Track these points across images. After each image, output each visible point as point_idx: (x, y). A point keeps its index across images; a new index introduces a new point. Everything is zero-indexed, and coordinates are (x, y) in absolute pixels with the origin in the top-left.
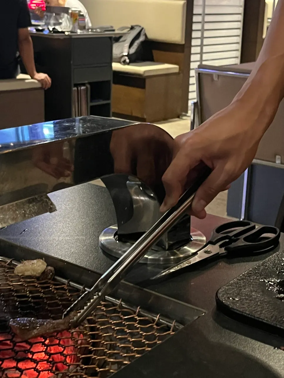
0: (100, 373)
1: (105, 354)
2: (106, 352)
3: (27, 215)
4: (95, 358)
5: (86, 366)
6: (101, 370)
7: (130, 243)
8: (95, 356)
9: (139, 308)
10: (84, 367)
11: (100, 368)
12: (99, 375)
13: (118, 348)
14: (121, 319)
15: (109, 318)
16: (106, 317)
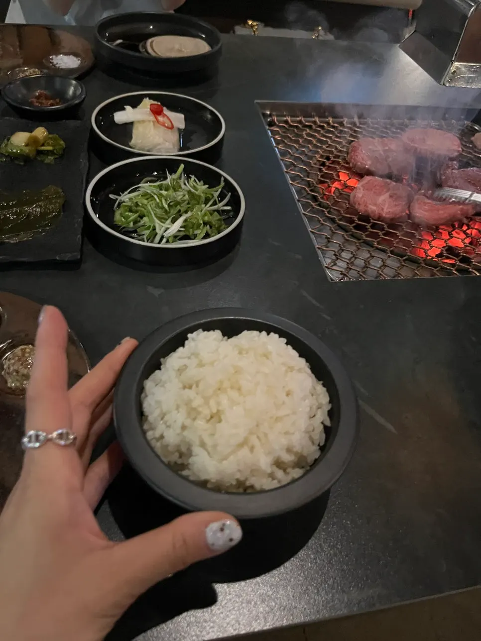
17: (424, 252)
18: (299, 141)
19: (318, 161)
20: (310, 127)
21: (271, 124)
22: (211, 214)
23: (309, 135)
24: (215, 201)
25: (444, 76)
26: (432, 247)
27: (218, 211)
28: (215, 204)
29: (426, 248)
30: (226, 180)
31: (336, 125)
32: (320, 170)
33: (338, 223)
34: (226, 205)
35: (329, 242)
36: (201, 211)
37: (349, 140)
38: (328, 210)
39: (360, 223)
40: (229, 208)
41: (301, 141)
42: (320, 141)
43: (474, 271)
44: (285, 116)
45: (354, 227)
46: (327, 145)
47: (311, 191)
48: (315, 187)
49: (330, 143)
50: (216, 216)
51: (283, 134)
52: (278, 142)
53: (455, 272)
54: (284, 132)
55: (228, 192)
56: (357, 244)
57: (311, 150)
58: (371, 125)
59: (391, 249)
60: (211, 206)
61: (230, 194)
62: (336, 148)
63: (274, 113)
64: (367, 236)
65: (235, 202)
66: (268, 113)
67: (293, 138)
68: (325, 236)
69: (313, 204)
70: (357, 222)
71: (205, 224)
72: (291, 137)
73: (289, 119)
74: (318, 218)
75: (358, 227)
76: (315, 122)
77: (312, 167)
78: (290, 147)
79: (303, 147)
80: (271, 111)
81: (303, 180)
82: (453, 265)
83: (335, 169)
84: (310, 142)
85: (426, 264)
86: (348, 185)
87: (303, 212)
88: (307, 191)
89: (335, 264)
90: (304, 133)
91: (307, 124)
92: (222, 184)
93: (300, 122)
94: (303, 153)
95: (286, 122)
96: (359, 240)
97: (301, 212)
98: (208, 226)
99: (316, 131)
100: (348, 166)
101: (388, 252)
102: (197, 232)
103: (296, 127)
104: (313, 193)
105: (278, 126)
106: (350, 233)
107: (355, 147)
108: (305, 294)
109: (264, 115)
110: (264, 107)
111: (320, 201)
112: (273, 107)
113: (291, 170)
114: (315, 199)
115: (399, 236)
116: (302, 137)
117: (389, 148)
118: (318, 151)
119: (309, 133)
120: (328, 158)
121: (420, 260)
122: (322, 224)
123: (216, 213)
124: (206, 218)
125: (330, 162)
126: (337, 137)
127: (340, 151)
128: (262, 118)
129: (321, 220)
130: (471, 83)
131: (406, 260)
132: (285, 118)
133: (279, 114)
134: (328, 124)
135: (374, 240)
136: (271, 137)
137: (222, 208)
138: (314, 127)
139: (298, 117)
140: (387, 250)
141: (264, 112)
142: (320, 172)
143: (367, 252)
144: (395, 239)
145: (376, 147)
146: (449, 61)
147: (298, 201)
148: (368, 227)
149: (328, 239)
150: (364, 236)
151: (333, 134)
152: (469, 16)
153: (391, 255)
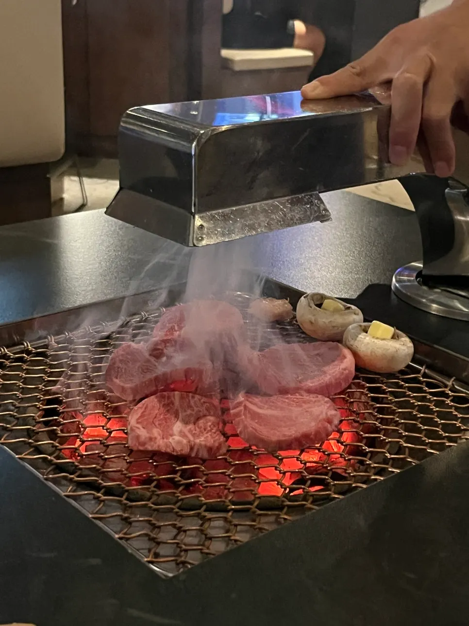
1: (399, 436)
2: (401, 433)
4: (384, 440)
6: (393, 456)
7: (440, 289)
8: (385, 438)
9: (453, 379)
10: (367, 450)
11: (392, 454)
12: (390, 463)
13: (419, 431)
14: (425, 392)
15: (407, 389)
16: (401, 387)
17: (278, 484)
19: (44, 410)
23: (5, 377)
25: (189, 235)
26: (284, 473)
29: (278, 479)
31: (41, 350)
32: (56, 423)
33: (127, 490)
35: (130, 523)
37: (75, 365)
38: (101, 477)
39: (161, 477)
42: (26, 381)
43: (358, 484)
45: (155, 486)
46: (45, 383)
47: (58, 457)
48: (60, 450)
49: (46, 378)
53: (336, 496)
56: (177, 510)
57: (22, 399)
58: (97, 334)
59: (230, 497)
62: (61, 383)
64: (183, 492)
69: (72, 476)
70: (157, 477)
74: (93, 494)
75: (162, 485)
76: (4, 356)
77: (39, 422)
79: (6, 398)
81: (35, 446)
82: (326, 488)
83: (78, 414)
84: (13, 387)
85: (290, 501)
87: (63, 494)
88: (51, 461)
96: (175, 502)
97: (61, 495)
99: (14, 368)
101: (228, 503)
104: (63, 461)
106: (156, 498)
108: (135, 613)
111: (82, 469)
113: (7, 438)
115: (230, 475)
118: (35, 397)
120: (57, 401)
122: (104, 501)
125: (64, 405)
126: (53, 367)
127: (69, 386)
129: (99, 495)
130: (229, 234)
131: (259, 504)
134: (29, 353)
135: (196, 495)
138: (7, 363)
140: (224, 502)
142: (57, 426)
143: (197, 515)
144: (227, 483)
146: (189, 215)
147: (46, 479)
148: (176, 479)
149: (126, 520)
150: (179, 495)
151: (46, 364)
152: (193, 153)
153: (233, 507)
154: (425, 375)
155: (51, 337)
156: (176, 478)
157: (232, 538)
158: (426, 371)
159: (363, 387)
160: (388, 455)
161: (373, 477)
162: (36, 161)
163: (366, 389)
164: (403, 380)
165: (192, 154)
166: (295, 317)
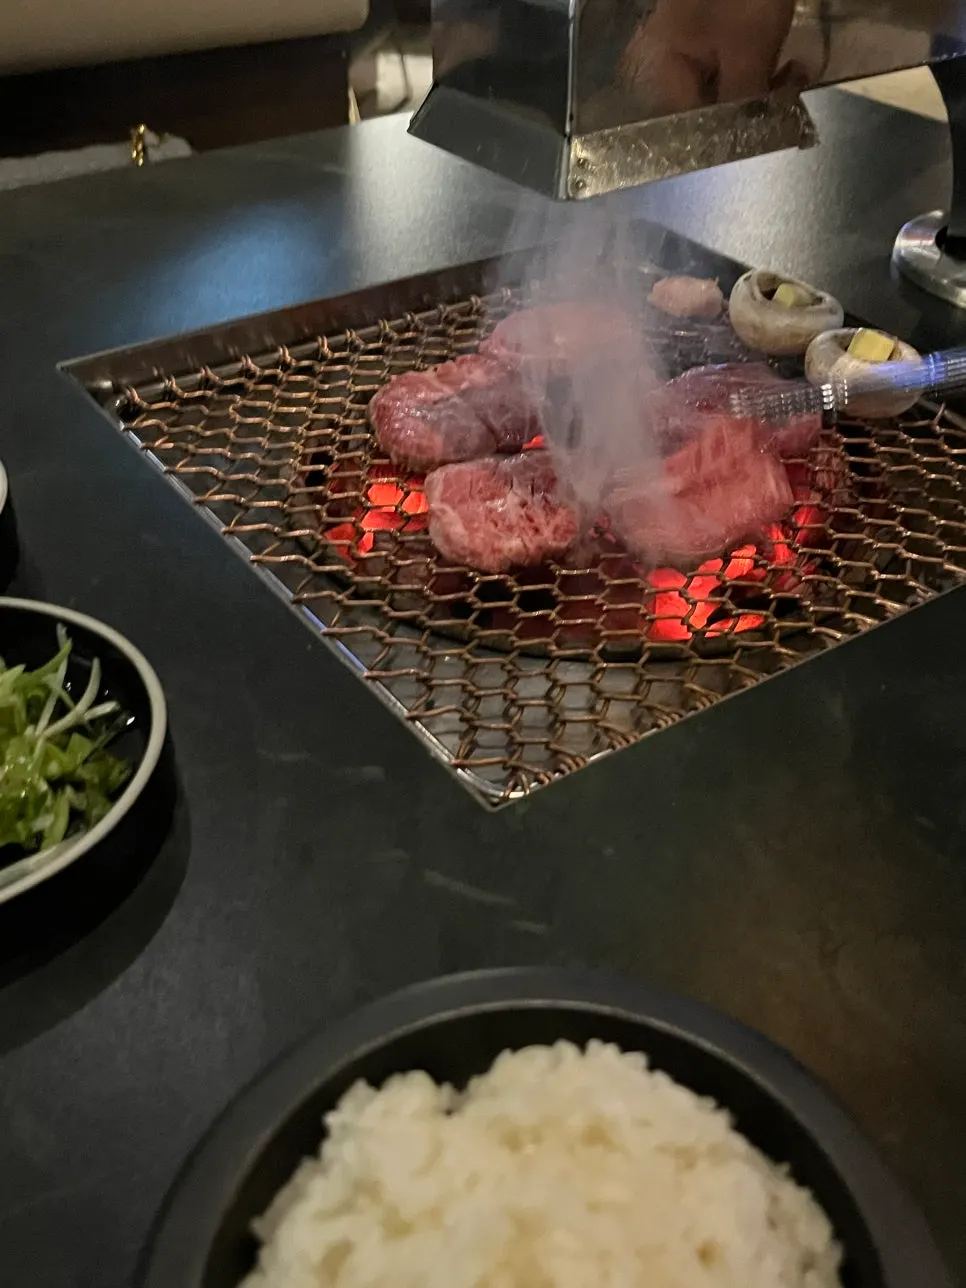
0: (880, 584)
1: (896, 537)
2: (900, 533)
3: (739, 150)
4: (871, 544)
5: (846, 562)
6: (884, 576)
8: (871, 541)
10: (840, 564)
11: (881, 572)
12: (878, 588)
13: (930, 528)
14: (943, 454)
15: (911, 448)
16: (903, 444)
17: (682, 623)
18: (226, 437)
19: (302, 473)
20: (239, 389)
21: (129, 412)
22: (64, 747)
23: (246, 411)
24: (60, 701)
25: (560, 177)
26: (694, 604)
27: (78, 728)
28: (61, 710)
29: (683, 614)
30: (74, 629)
31: (305, 363)
32: (320, 498)
33: (429, 627)
34: (99, 700)
35: (431, 688)
36: (32, 750)
37: (356, 392)
38: (387, 600)
39: (487, 605)
40: (108, 707)
41: (231, 433)
42: (282, 419)
43: (823, 629)
44: (159, 380)
45: (475, 622)
46: (308, 423)
47: (320, 561)
48: (325, 547)
49: (311, 415)
50: (81, 747)
51: (176, 430)
52: (167, 457)
53: (783, 650)
54: (173, 425)
55: (91, 661)
56: (510, 667)
57: (269, 451)
58: (395, 336)
59: (600, 646)
60: (53, 719)
61: (96, 664)
62: (332, 424)
63: (124, 381)
64: (521, 635)
65: (122, 682)
66: (107, 384)
67: (208, 433)
68: (414, 678)
69: (340, 597)
70: (479, 605)
71: (56, 784)
72: (199, 429)
73: (173, 384)
74: (372, 632)
75: (486, 619)
76: (247, 373)
77: (294, 495)
78: (208, 460)
79: (243, 448)
80: (114, 377)
81: (284, 540)
82: (765, 632)
83: (357, 483)
84: (256, 429)
85: (703, 656)
86: (411, 513)
87: (325, 629)
88: (308, 567)
89: (474, 745)
90: (231, 410)
91: (228, 383)
92: (66, 646)
93: (206, 383)
94: (249, 466)
95: (168, 395)
96: (507, 652)
97: (319, 634)
98: (69, 790)
99: (259, 395)
100: (385, 461)
101: (596, 657)
102: (43, 822)
103: (201, 400)
104: (327, 568)
105: (152, 414)
106: (475, 642)
107: (385, 408)
109: (101, 396)
110: (88, 371)
111: (357, 584)
112: (117, 366)
113: (240, 523)
114: (338, 581)
115: (602, 605)
116: (230, 423)
117: (471, 381)
118: (290, 448)
119: (244, 406)
120: (325, 458)
121: (682, 650)
122: (390, 645)
123: (76, 738)
124: (54, 768)
125: (334, 466)
126: (322, 393)
127: (347, 430)
128: (96, 405)
129: (382, 634)
130: (633, 174)
131: (648, 661)
132: (162, 386)
133: (138, 379)
134: (286, 367)
135: (544, 640)
136: (143, 448)
137: (88, 716)
138: (250, 385)
139: (197, 371)
140: (590, 655)
141: (95, 385)
142: (322, 504)
143: (543, 678)
144: (598, 617)
145: (438, 390)
146: (561, 137)
147: (298, 602)
148: (512, 610)
149: (425, 681)
150: (514, 638)
151: (310, 389)
152: (571, 13)
153: (605, 665)
154: (943, 422)
155: (323, 340)
156: (511, 607)
157: (600, 724)
158: (946, 412)
159: (836, 444)
160: (875, 572)
161: (848, 616)
162: (323, 30)
163: (842, 447)
164: (906, 431)
165: (567, 16)
166: (725, 309)
